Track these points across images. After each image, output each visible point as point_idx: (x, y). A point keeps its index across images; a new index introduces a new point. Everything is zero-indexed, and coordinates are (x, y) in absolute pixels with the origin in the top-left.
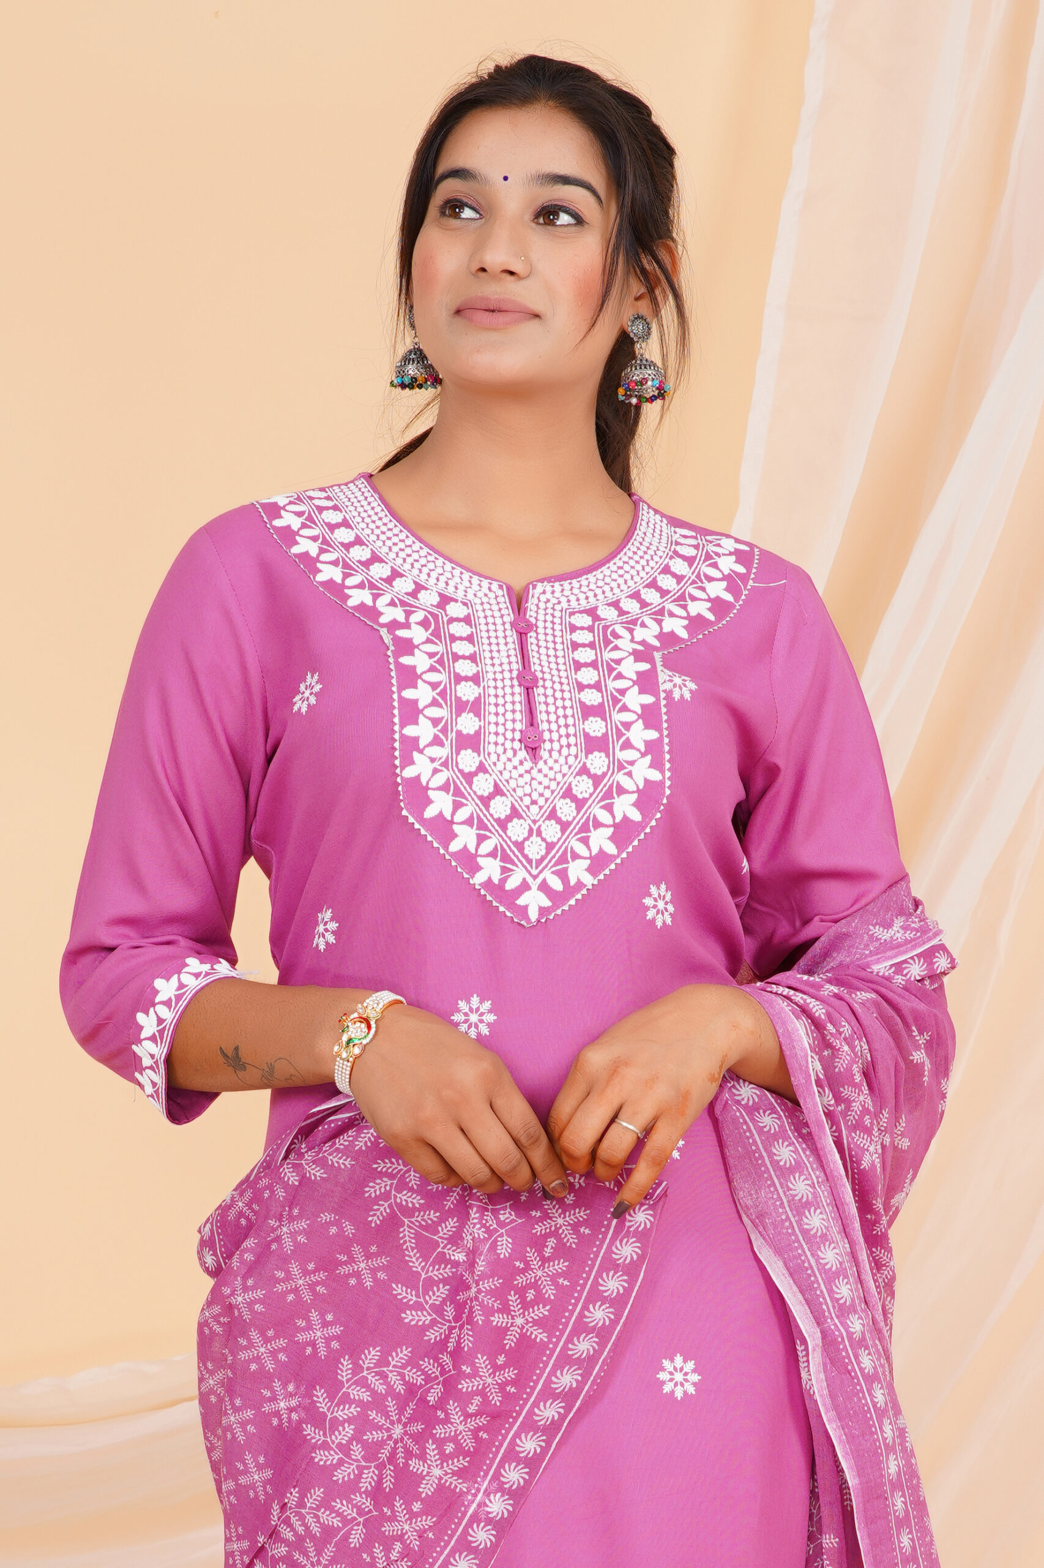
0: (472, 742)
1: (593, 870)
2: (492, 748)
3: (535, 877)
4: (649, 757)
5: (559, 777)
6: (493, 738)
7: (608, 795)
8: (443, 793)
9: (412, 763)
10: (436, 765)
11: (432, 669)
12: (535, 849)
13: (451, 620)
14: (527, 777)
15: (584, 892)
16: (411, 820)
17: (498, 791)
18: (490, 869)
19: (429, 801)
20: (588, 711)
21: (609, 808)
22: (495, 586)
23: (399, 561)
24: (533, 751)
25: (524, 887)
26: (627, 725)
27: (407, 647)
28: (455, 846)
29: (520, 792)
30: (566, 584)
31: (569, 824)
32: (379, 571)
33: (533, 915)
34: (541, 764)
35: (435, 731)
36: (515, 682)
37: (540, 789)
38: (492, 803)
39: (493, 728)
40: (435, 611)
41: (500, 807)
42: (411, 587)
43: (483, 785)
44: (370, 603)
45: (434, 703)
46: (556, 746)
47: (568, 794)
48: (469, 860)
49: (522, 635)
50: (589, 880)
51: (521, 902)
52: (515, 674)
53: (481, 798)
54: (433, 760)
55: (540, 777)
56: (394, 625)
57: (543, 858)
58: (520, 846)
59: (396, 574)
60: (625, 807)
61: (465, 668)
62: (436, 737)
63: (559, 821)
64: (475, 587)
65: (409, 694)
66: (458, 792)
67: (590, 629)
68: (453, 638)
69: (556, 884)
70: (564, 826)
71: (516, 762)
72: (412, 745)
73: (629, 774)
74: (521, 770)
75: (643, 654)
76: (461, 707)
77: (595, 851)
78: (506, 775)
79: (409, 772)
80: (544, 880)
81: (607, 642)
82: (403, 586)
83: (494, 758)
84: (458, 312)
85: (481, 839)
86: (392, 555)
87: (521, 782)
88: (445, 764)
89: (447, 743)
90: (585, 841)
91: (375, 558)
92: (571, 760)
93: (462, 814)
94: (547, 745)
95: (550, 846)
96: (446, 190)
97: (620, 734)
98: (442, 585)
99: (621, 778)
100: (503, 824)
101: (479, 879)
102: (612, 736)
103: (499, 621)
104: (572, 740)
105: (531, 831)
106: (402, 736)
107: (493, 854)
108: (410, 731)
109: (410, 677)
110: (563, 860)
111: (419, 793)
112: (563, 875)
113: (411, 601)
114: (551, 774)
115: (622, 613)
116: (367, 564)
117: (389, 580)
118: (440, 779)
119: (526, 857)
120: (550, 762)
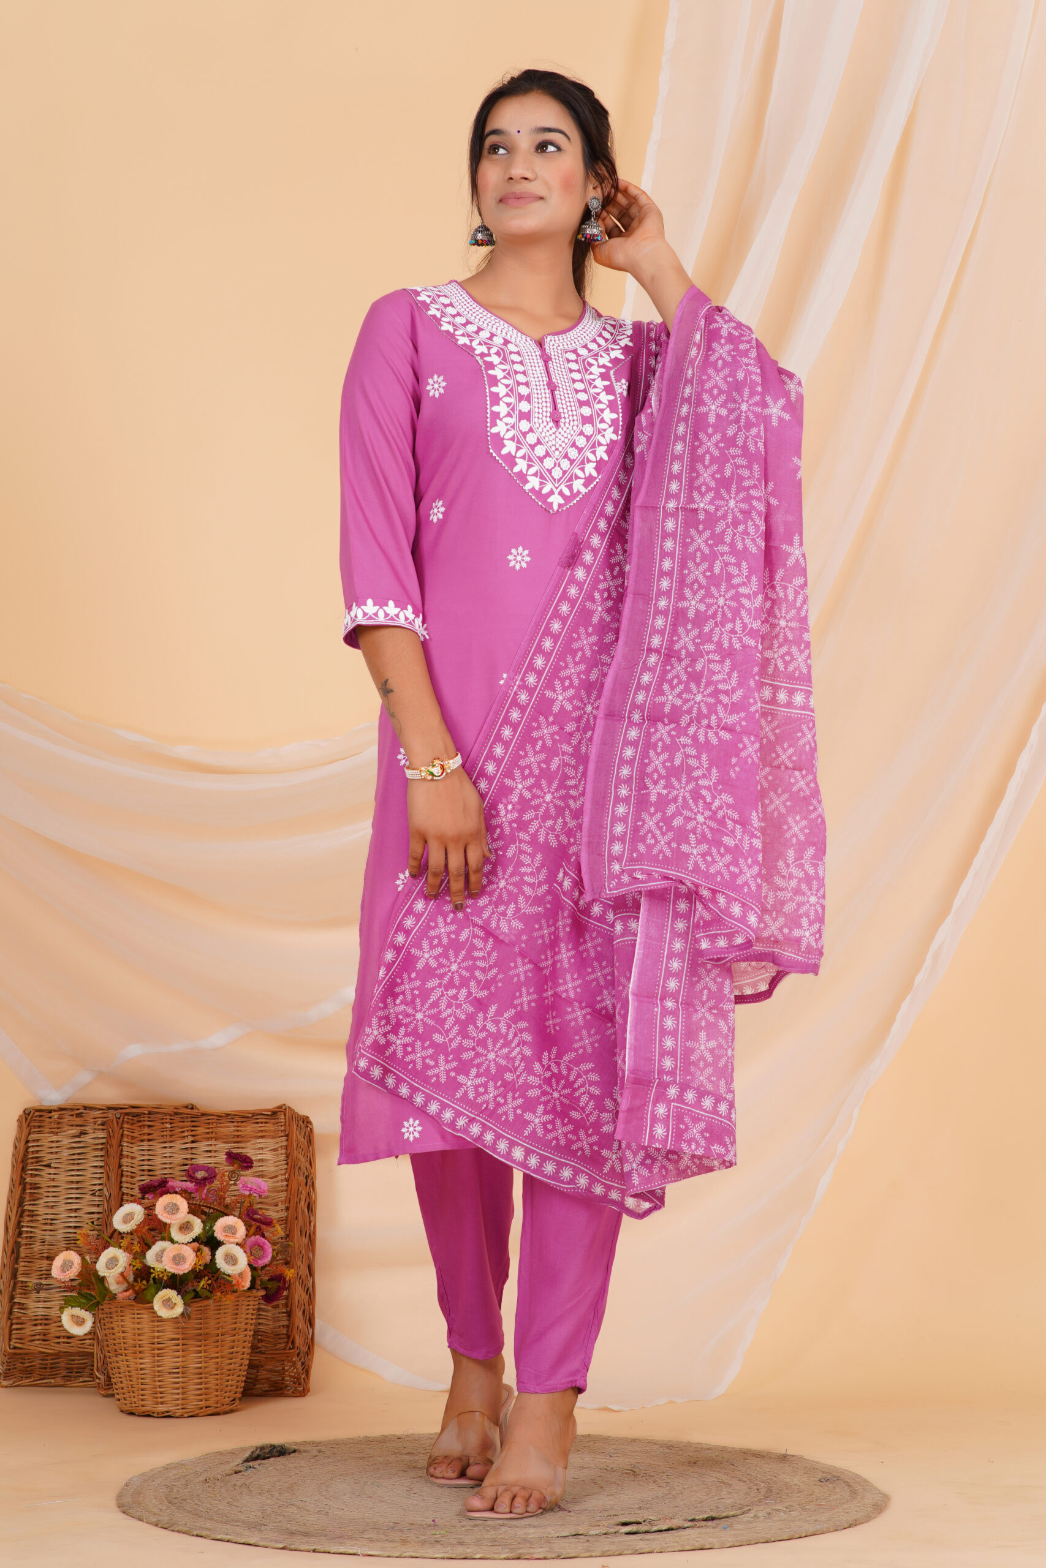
0: (526, 416)
1: (585, 485)
2: (536, 420)
3: (557, 488)
4: (612, 428)
5: (569, 436)
6: (537, 415)
7: (594, 446)
8: (511, 442)
9: (496, 425)
10: (508, 427)
11: (505, 377)
12: (557, 473)
13: (511, 353)
14: (554, 436)
15: (581, 496)
16: (494, 455)
17: (539, 442)
18: (533, 483)
19: (504, 446)
20: (582, 404)
21: (594, 453)
22: (528, 339)
23: (481, 323)
24: (557, 422)
25: (552, 493)
26: (602, 411)
27: (491, 366)
28: (516, 469)
29: (550, 444)
30: (560, 336)
31: (574, 460)
32: (471, 328)
33: (555, 507)
34: (560, 430)
35: (508, 409)
36: (546, 387)
37: (560, 442)
38: (536, 448)
39: (537, 410)
40: (502, 347)
41: (540, 451)
42: (489, 335)
43: (531, 439)
44: (468, 343)
45: (507, 395)
46: (567, 420)
47: (574, 445)
48: (523, 477)
49: (546, 362)
50: (583, 490)
51: (550, 500)
52: (545, 383)
53: (530, 445)
54: (507, 424)
55: (560, 436)
56: (482, 355)
57: (561, 478)
58: (550, 471)
59: (480, 329)
60: (601, 452)
61: (521, 378)
62: (509, 412)
63: (569, 459)
64: (519, 338)
65: (494, 389)
66: (519, 442)
67: (576, 361)
68: (513, 362)
69: (567, 492)
70: (572, 462)
71: (548, 428)
72: (496, 416)
73: (603, 436)
74: (551, 432)
75: (604, 376)
76: (521, 398)
77: (587, 475)
78: (543, 434)
79: (494, 430)
80: (561, 490)
81: (587, 370)
82: (484, 335)
83: (537, 425)
84: (501, 201)
85: (529, 466)
86: (477, 320)
87: (551, 438)
88: (513, 427)
89: (514, 416)
90: (583, 469)
91: (468, 322)
92: (575, 428)
93: (520, 453)
94: (563, 420)
95: (564, 472)
96: (490, 140)
97: (599, 416)
98: (504, 334)
99: (599, 437)
100: (541, 459)
101: (528, 487)
102: (595, 416)
103: (534, 354)
104: (575, 418)
105: (555, 464)
106: (491, 411)
107: (535, 475)
108: (495, 409)
109: (494, 381)
110: (571, 479)
111: (499, 441)
112: (570, 487)
113: (489, 342)
114: (565, 435)
115: (590, 351)
116: (465, 325)
117: (477, 332)
118: (510, 435)
119: (552, 477)
120: (565, 429)
